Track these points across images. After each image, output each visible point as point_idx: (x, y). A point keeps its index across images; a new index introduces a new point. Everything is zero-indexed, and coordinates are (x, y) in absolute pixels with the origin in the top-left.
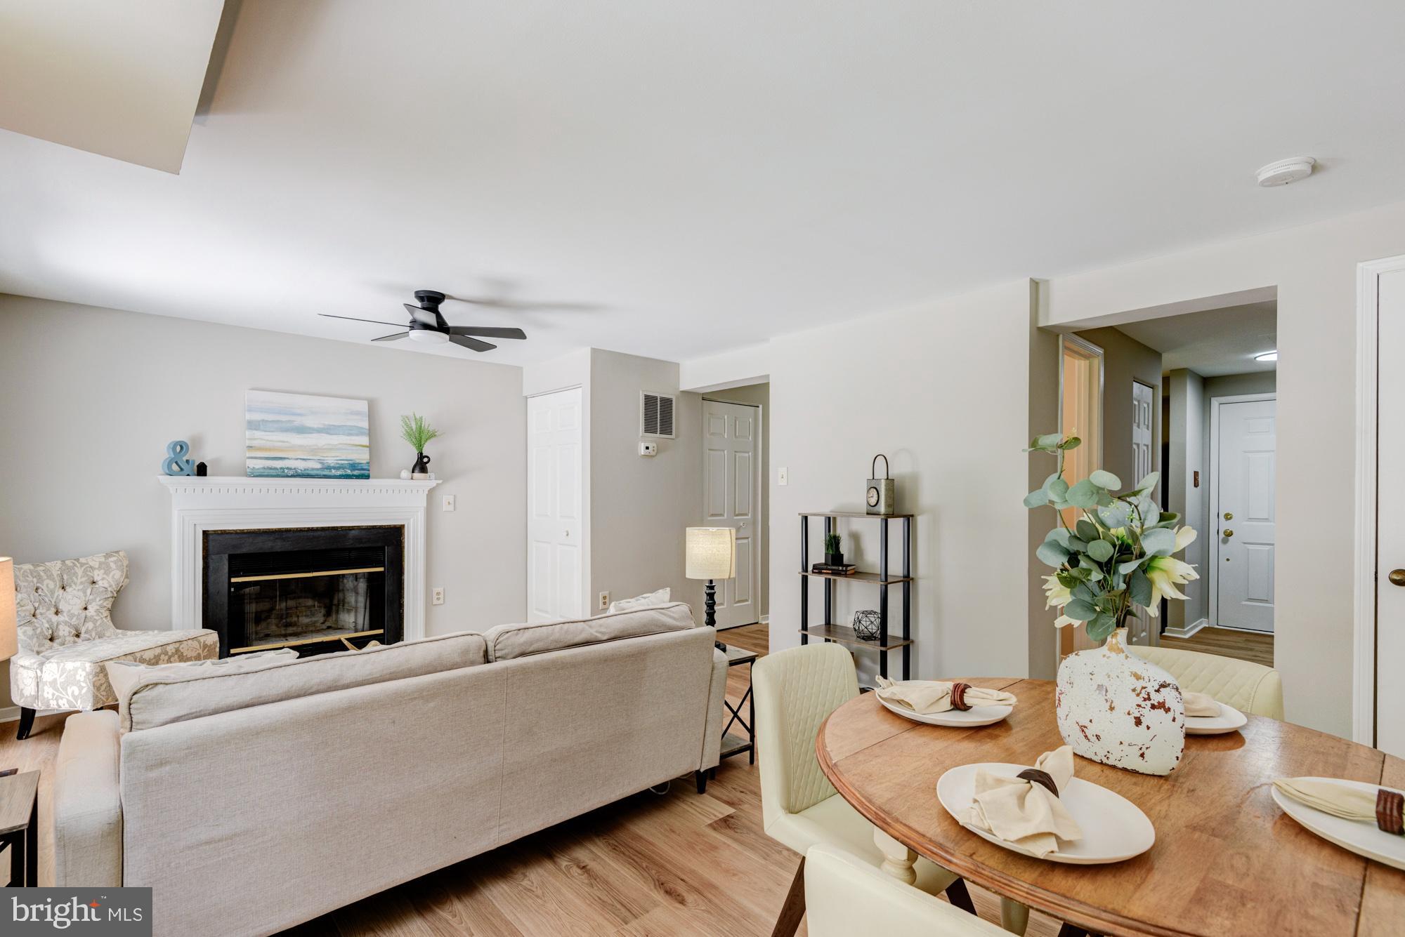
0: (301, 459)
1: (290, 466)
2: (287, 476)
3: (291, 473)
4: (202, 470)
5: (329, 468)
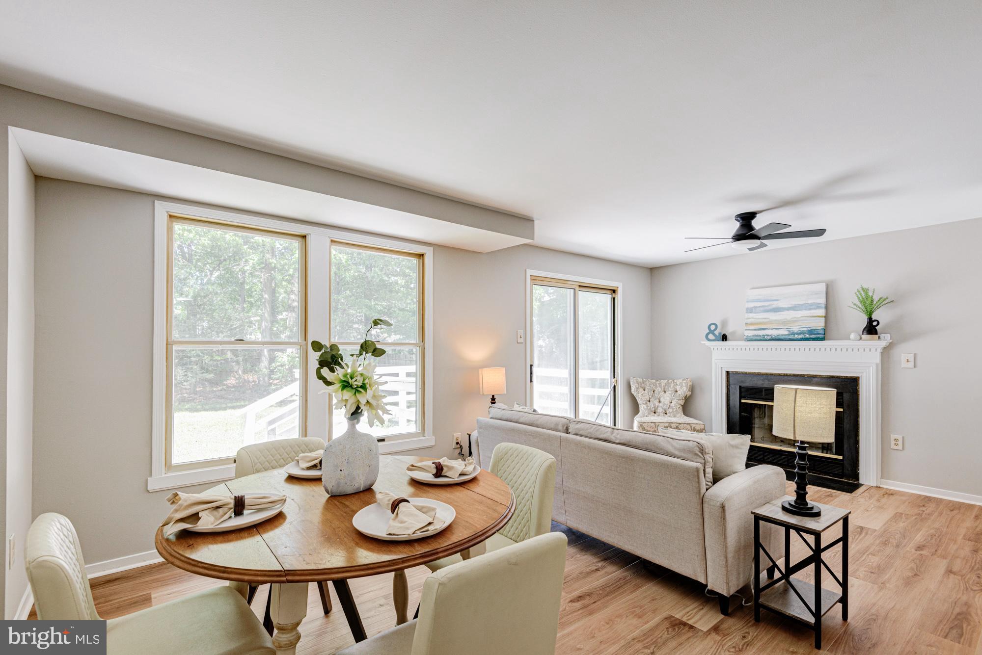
0: (775, 329)
1: (768, 334)
2: (766, 340)
3: (769, 338)
4: (724, 338)
5: (794, 334)
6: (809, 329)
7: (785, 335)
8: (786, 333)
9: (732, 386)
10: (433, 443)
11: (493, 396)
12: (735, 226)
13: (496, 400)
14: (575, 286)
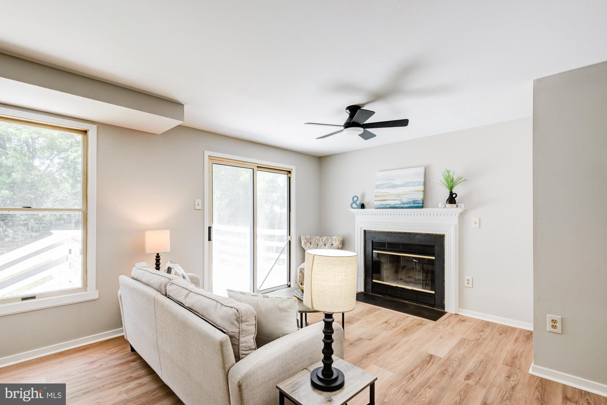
0: (393, 200)
1: (388, 203)
2: (387, 208)
3: (389, 206)
4: (363, 206)
5: (404, 204)
6: (413, 200)
7: (399, 204)
8: (399, 202)
9: (368, 241)
10: (96, 296)
11: (158, 254)
12: (346, 116)
13: (160, 257)
14: (254, 167)
